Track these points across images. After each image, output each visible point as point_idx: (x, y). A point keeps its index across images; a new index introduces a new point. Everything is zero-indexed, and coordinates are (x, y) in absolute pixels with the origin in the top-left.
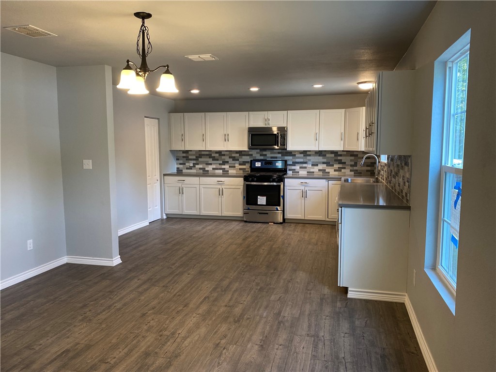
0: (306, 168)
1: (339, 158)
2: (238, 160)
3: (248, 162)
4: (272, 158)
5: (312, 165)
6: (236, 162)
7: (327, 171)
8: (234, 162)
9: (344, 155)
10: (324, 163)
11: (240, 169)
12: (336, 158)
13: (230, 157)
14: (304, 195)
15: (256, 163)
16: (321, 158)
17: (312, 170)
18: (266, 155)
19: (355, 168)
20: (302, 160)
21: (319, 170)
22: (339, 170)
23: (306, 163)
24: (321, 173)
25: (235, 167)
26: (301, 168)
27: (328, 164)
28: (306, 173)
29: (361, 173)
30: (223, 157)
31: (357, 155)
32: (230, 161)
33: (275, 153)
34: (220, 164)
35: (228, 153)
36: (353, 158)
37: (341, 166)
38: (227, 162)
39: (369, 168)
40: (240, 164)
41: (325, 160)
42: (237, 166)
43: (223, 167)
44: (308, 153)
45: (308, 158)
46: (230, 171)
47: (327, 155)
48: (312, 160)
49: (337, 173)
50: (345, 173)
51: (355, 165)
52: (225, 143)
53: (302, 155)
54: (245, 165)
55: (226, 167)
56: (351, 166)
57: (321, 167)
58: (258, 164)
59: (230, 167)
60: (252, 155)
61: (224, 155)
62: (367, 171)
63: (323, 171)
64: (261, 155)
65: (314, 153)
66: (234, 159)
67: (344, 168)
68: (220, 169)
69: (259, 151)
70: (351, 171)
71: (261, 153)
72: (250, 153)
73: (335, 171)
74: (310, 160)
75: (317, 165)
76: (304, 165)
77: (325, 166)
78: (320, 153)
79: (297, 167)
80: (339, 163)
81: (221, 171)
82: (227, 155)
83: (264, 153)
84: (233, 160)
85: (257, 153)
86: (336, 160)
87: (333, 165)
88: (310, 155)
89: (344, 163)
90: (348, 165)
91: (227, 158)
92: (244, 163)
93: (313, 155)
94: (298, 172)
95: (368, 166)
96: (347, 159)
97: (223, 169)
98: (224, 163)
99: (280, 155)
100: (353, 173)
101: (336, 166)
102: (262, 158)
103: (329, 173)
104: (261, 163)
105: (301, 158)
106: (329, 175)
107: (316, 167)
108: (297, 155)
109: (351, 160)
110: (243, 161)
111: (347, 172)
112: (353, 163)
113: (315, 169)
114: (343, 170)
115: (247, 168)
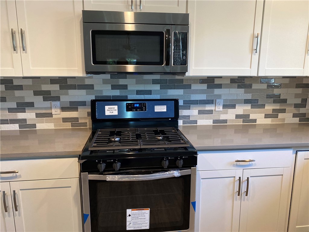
0: (211, 112)
1: (276, 92)
2: (59, 100)
3: (83, 104)
4: (139, 92)
5: (225, 106)
6: (54, 103)
7: (252, 117)
8: (47, 104)
9: (286, 86)
10: (246, 102)
11: (65, 120)
12: (270, 92)
13: (36, 93)
14: (242, 187)
16: (242, 90)
17: (223, 117)
18: (125, 87)
19: (302, 110)
20: (203, 97)
21: (238, 116)
22: (274, 115)
23: (210, 102)
24: (240, 122)
25: (50, 115)
26: (200, 112)
27: (254, 103)
28: (210, 122)
30: (17, 93)
32: (38, 101)
33: (146, 82)
34: (11, 110)
35: (30, 82)
36: (299, 91)
37: (277, 107)
38: (31, 105)
40: (63, 109)
41: (249, 96)
42: (57, 113)
43: (20, 116)
44: (217, 82)
45: (217, 91)
46: (39, 126)
47: (255, 86)
48: (224, 97)
49: (269, 121)
50: (284, 120)
52: (17, 56)
53: (204, 86)
54: (76, 109)
55: (29, 115)
56: (296, 106)
57: (240, 109)
58: (111, 111)
59: (38, 115)
60: (91, 87)
61: (20, 88)
63: (245, 117)
64: (114, 87)
65: (229, 82)
66: (48, 96)
67: (284, 111)
68: (13, 121)
69: (108, 76)
70: (295, 116)
71: (114, 81)
72: (88, 82)
73: (267, 116)
74: (219, 96)
75: (233, 106)
76: (208, 108)
77: (248, 107)
78: (240, 82)
79: (193, 112)
80: (275, 102)
81: (15, 127)
82: (28, 88)
83: (122, 82)
84: (45, 99)
85: (105, 82)
86: (269, 97)
87: (263, 106)
88: (220, 86)
89: (284, 101)
90: (290, 105)
91: (28, 96)
92: (73, 106)
93: (227, 86)
94: (196, 122)
96: (290, 94)
97: (22, 123)
98: (22, 106)
99: (157, 87)
100: (297, 120)
101: (269, 108)
102: (117, 93)
103: (255, 121)
104: (116, 107)
105: (202, 92)
106: (256, 125)
107: (230, 111)
108: (194, 87)
109: (297, 96)
110: (70, 102)
111: (288, 118)
112: (299, 101)
113: (230, 115)
114: (280, 115)
115: (82, 118)
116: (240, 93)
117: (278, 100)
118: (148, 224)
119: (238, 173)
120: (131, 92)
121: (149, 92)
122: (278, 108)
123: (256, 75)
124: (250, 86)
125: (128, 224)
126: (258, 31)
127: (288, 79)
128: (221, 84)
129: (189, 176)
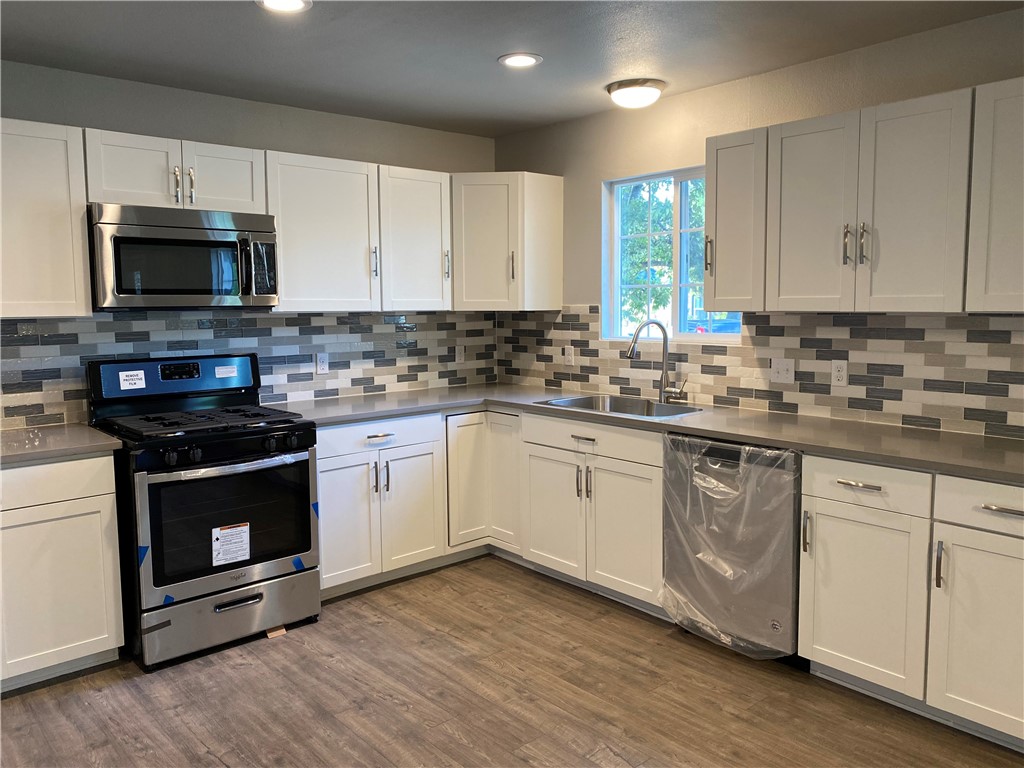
0: (309, 377)
1: (410, 337)
3: (55, 374)
4: (172, 346)
5: (332, 366)
7: (378, 381)
10: (367, 355)
12: (401, 338)
14: (380, 479)
15: (122, 375)
16: (357, 337)
17: (330, 385)
18: (145, 336)
19: (451, 366)
20: (294, 350)
21: (355, 382)
22: (410, 376)
23: (308, 358)
24: (359, 391)
26: (292, 378)
27: (380, 358)
28: (309, 396)
29: (464, 380)
31: (452, 326)
33: (188, 326)
36: (443, 334)
37: (414, 361)
39: (482, 364)
41: (369, 347)
44: (315, 322)
45: (317, 339)
47: (377, 329)
48: (329, 350)
49: (405, 386)
50: (426, 382)
51: (450, 356)
53: (294, 331)
54: (38, 387)
56: (442, 359)
57: (359, 369)
58: (132, 381)
62: (480, 371)
63: (366, 383)
64: (121, 338)
65: (334, 322)
67: (424, 368)
70: (442, 375)
71: (122, 326)
73: (401, 379)
74: (321, 348)
75: (346, 365)
76: (305, 369)
77: (370, 364)
78: (353, 322)
79: (279, 379)
80: (410, 354)
86: (399, 346)
87: (392, 362)
88: (320, 330)
89: (423, 352)
90: (433, 357)
92: (31, 380)
93: (333, 330)
94: (284, 397)
95: (479, 357)
96: (430, 340)
99: (209, 335)
100: (445, 382)
101: (404, 363)
102: (127, 348)
103: (383, 388)
104: (141, 373)
105: (290, 341)
106: (385, 394)
107: (342, 372)
108: (277, 332)
109: (441, 343)
110: (24, 372)
111: (431, 379)
112: (444, 351)
113: (342, 380)
114: (421, 376)
115: (51, 405)
116: (354, 342)
117: (415, 351)
118: (248, 550)
119: (372, 456)
120: (158, 345)
121: (194, 345)
122: (416, 363)
123: (380, 310)
124: (369, 329)
125: (214, 554)
126: (375, 243)
127: (425, 317)
128: (322, 327)
129: (306, 462)
